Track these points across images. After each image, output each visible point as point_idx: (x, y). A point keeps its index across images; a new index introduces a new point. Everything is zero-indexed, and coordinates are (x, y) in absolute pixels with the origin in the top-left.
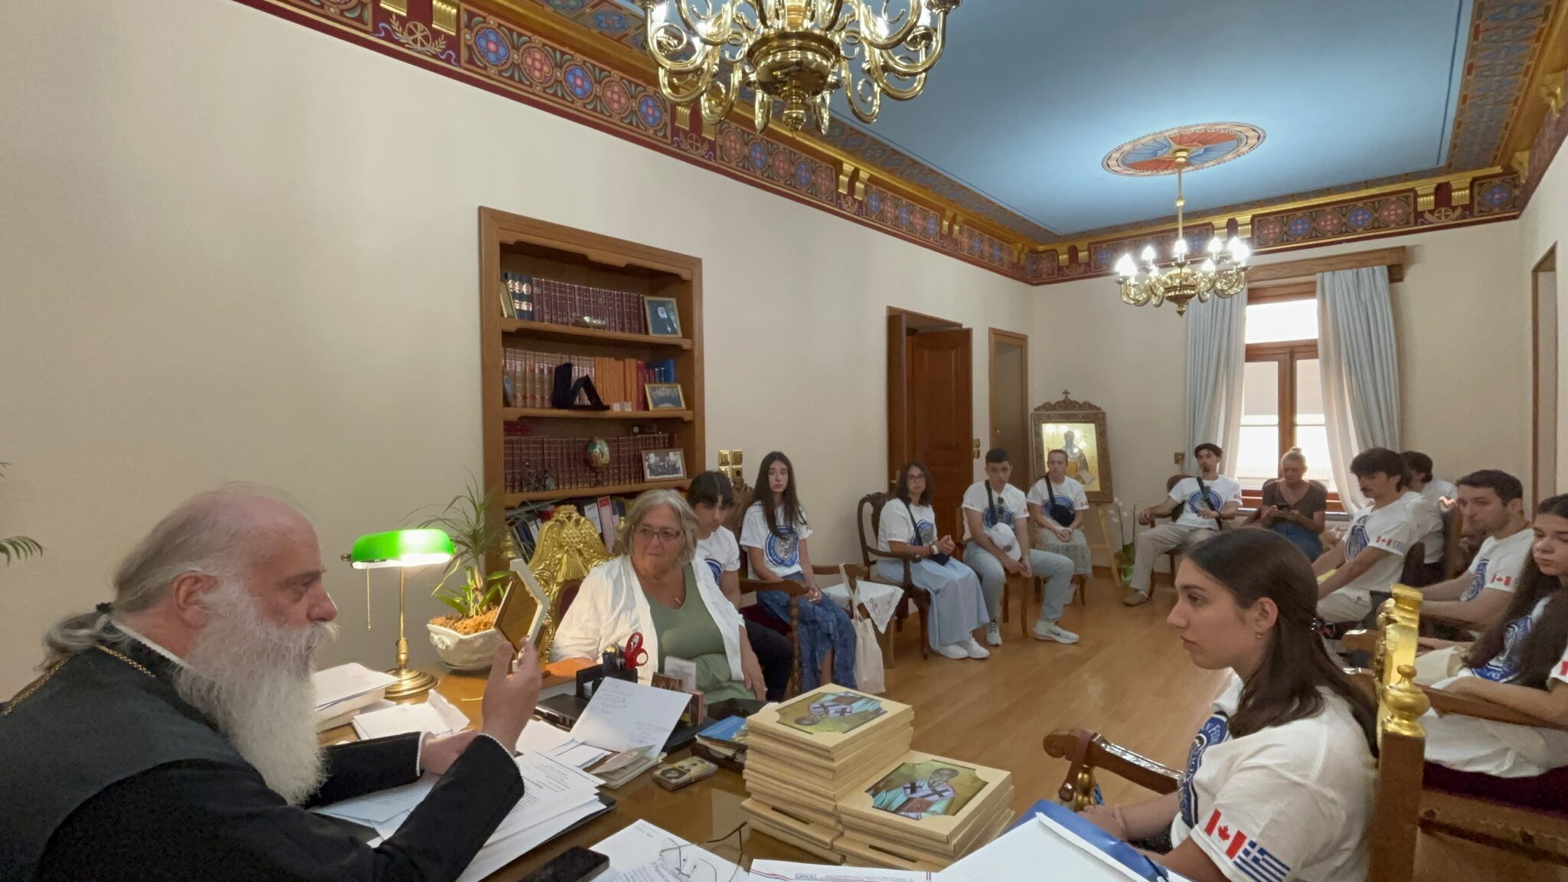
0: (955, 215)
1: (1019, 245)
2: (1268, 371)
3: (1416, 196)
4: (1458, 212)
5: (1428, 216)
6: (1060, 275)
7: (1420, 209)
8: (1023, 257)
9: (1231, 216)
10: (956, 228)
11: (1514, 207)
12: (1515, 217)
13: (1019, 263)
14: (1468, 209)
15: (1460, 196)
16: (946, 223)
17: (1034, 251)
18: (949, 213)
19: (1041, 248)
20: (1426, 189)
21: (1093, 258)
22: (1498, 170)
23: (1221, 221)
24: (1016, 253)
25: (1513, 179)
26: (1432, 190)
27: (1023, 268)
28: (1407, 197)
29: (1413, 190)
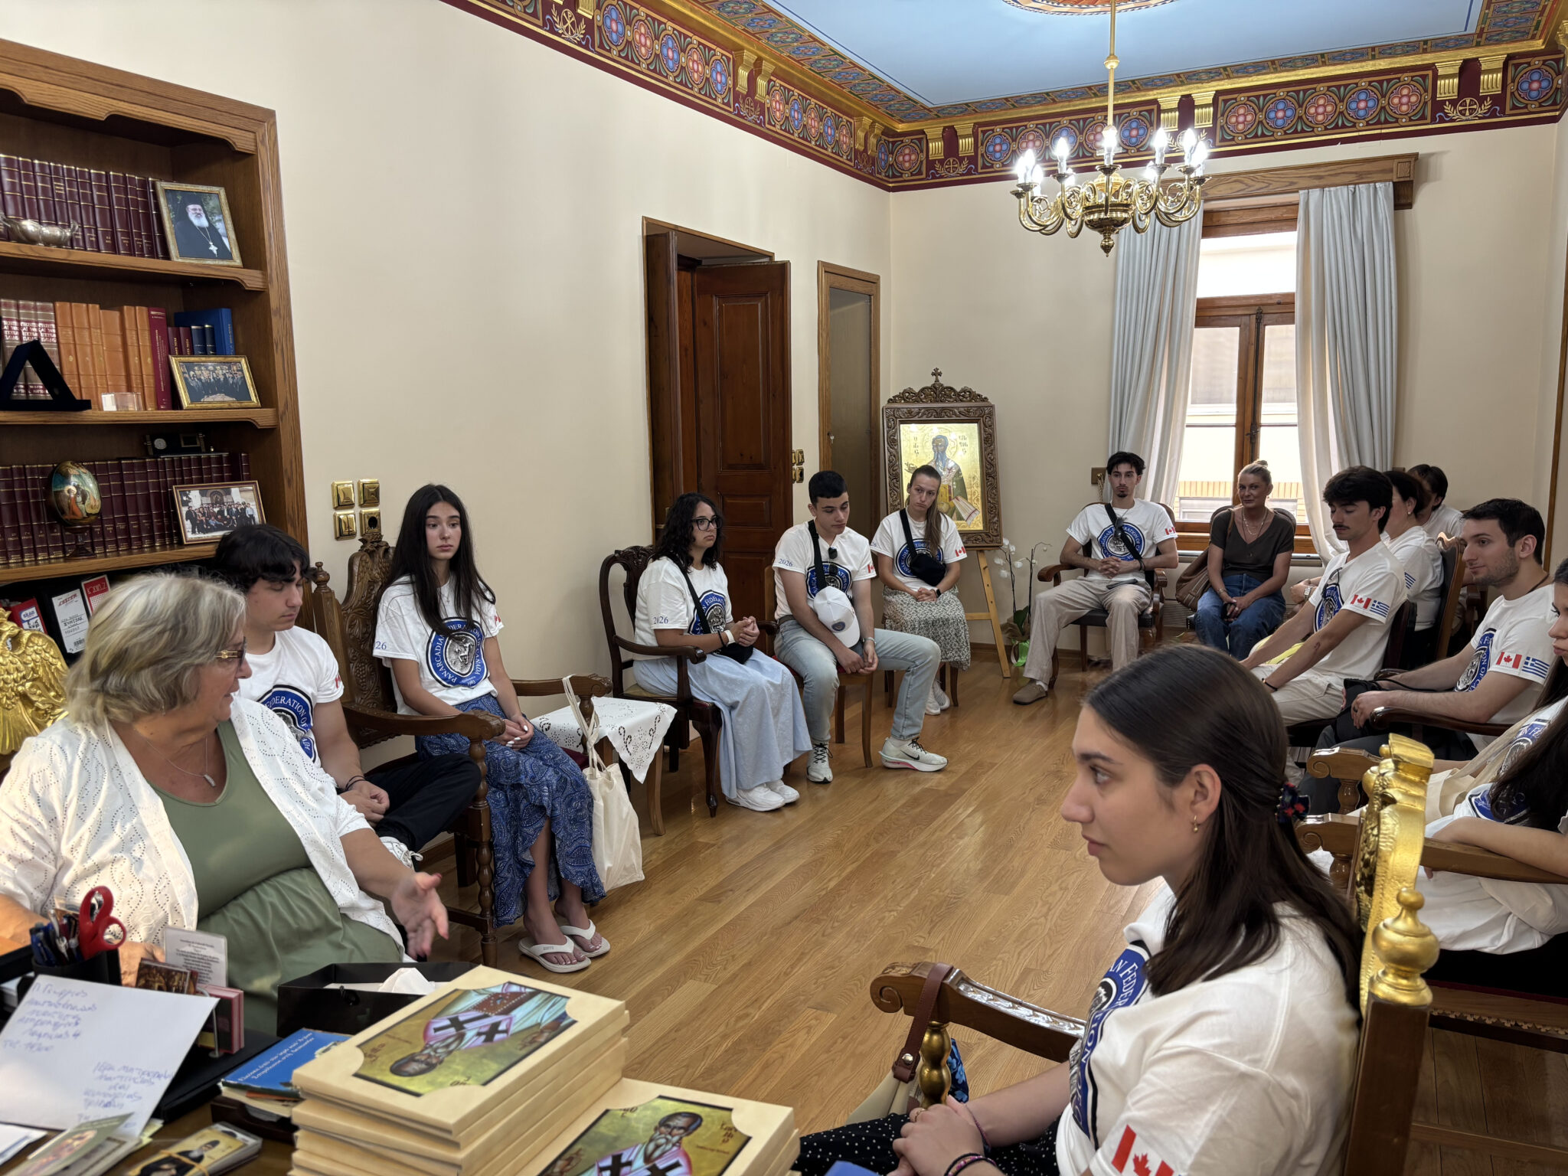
0: (760, 60)
1: (867, 121)
2: (1228, 339)
3: (1436, 77)
4: (1487, 104)
5: (1448, 108)
6: (930, 177)
7: (1440, 97)
8: (872, 140)
9: (1183, 91)
10: (761, 83)
11: (1554, 103)
12: (1554, 120)
13: (865, 150)
14: (1498, 100)
15: (1490, 82)
16: (743, 74)
17: (888, 132)
18: (749, 57)
19: (901, 127)
20: (1448, 63)
21: (981, 150)
22: (1539, 44)
23: (1169, 98)
24: (861, 134)
25: (1557, 61)
26: (1456, 70)
27: (872, 161)
28: (1424, 77)
29: (1432, 67)
